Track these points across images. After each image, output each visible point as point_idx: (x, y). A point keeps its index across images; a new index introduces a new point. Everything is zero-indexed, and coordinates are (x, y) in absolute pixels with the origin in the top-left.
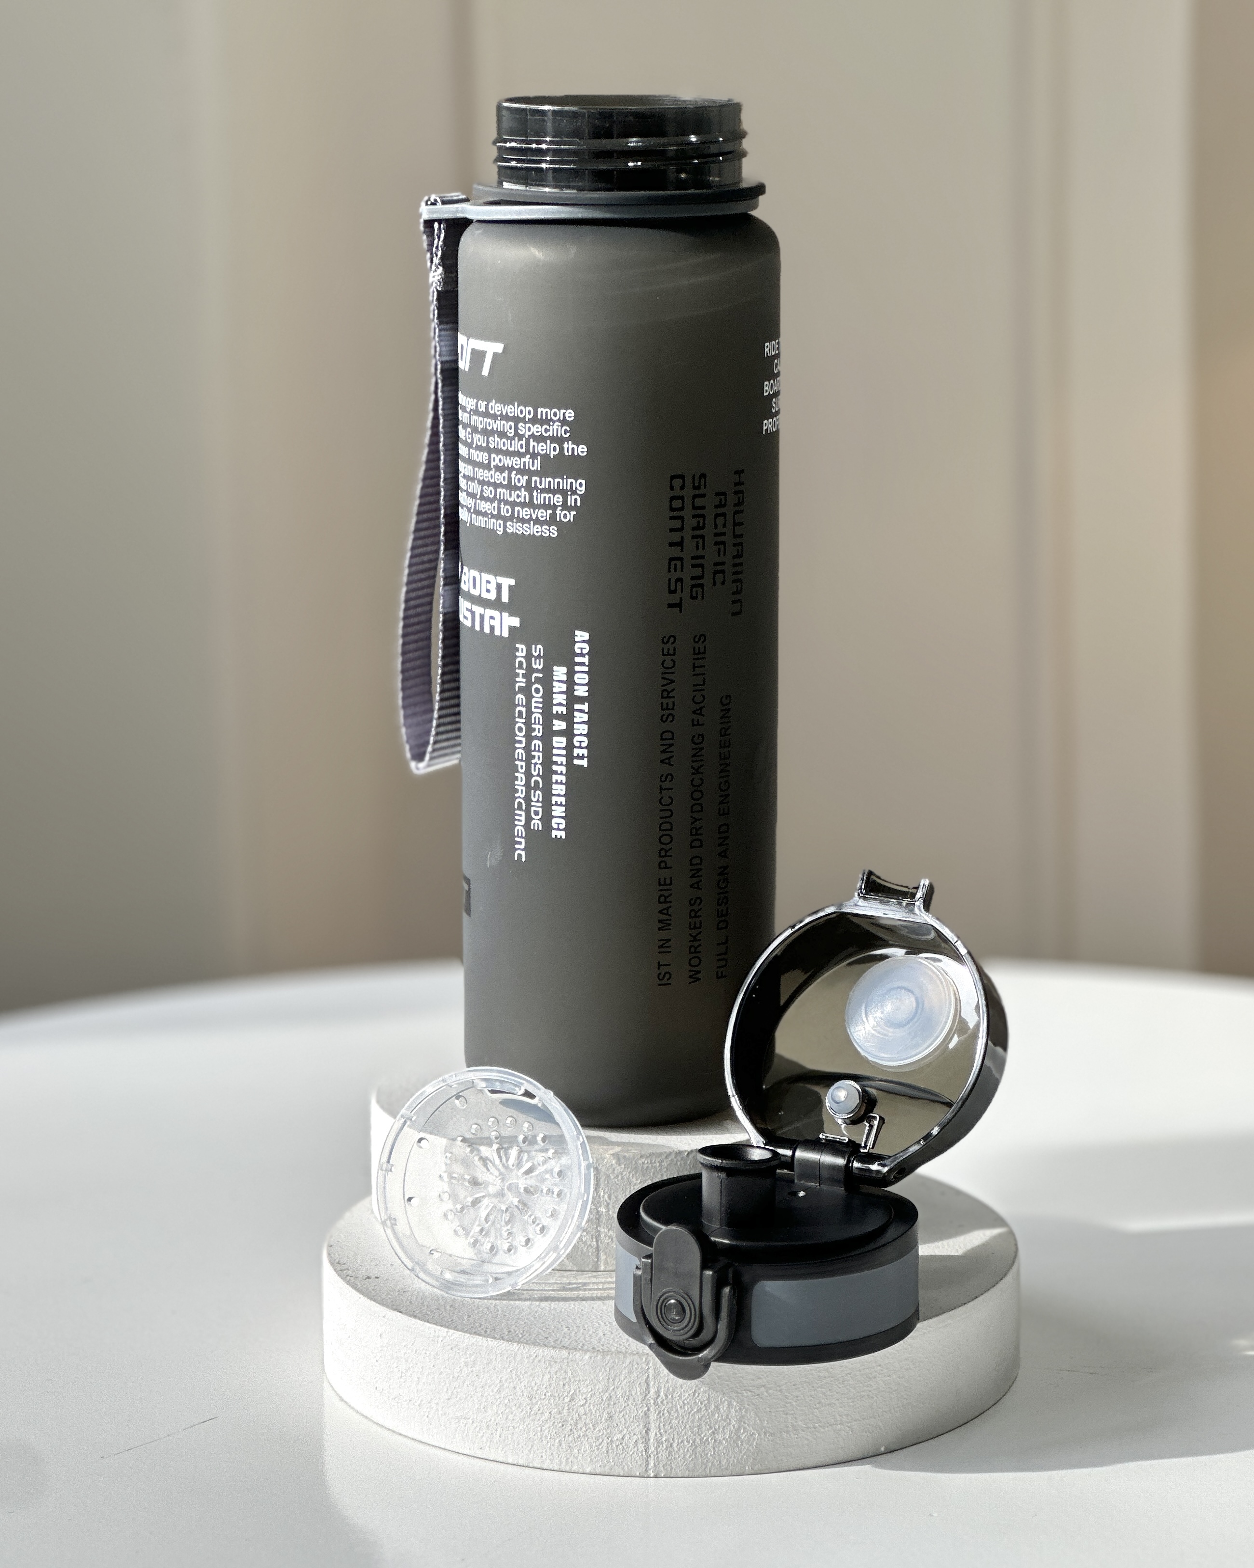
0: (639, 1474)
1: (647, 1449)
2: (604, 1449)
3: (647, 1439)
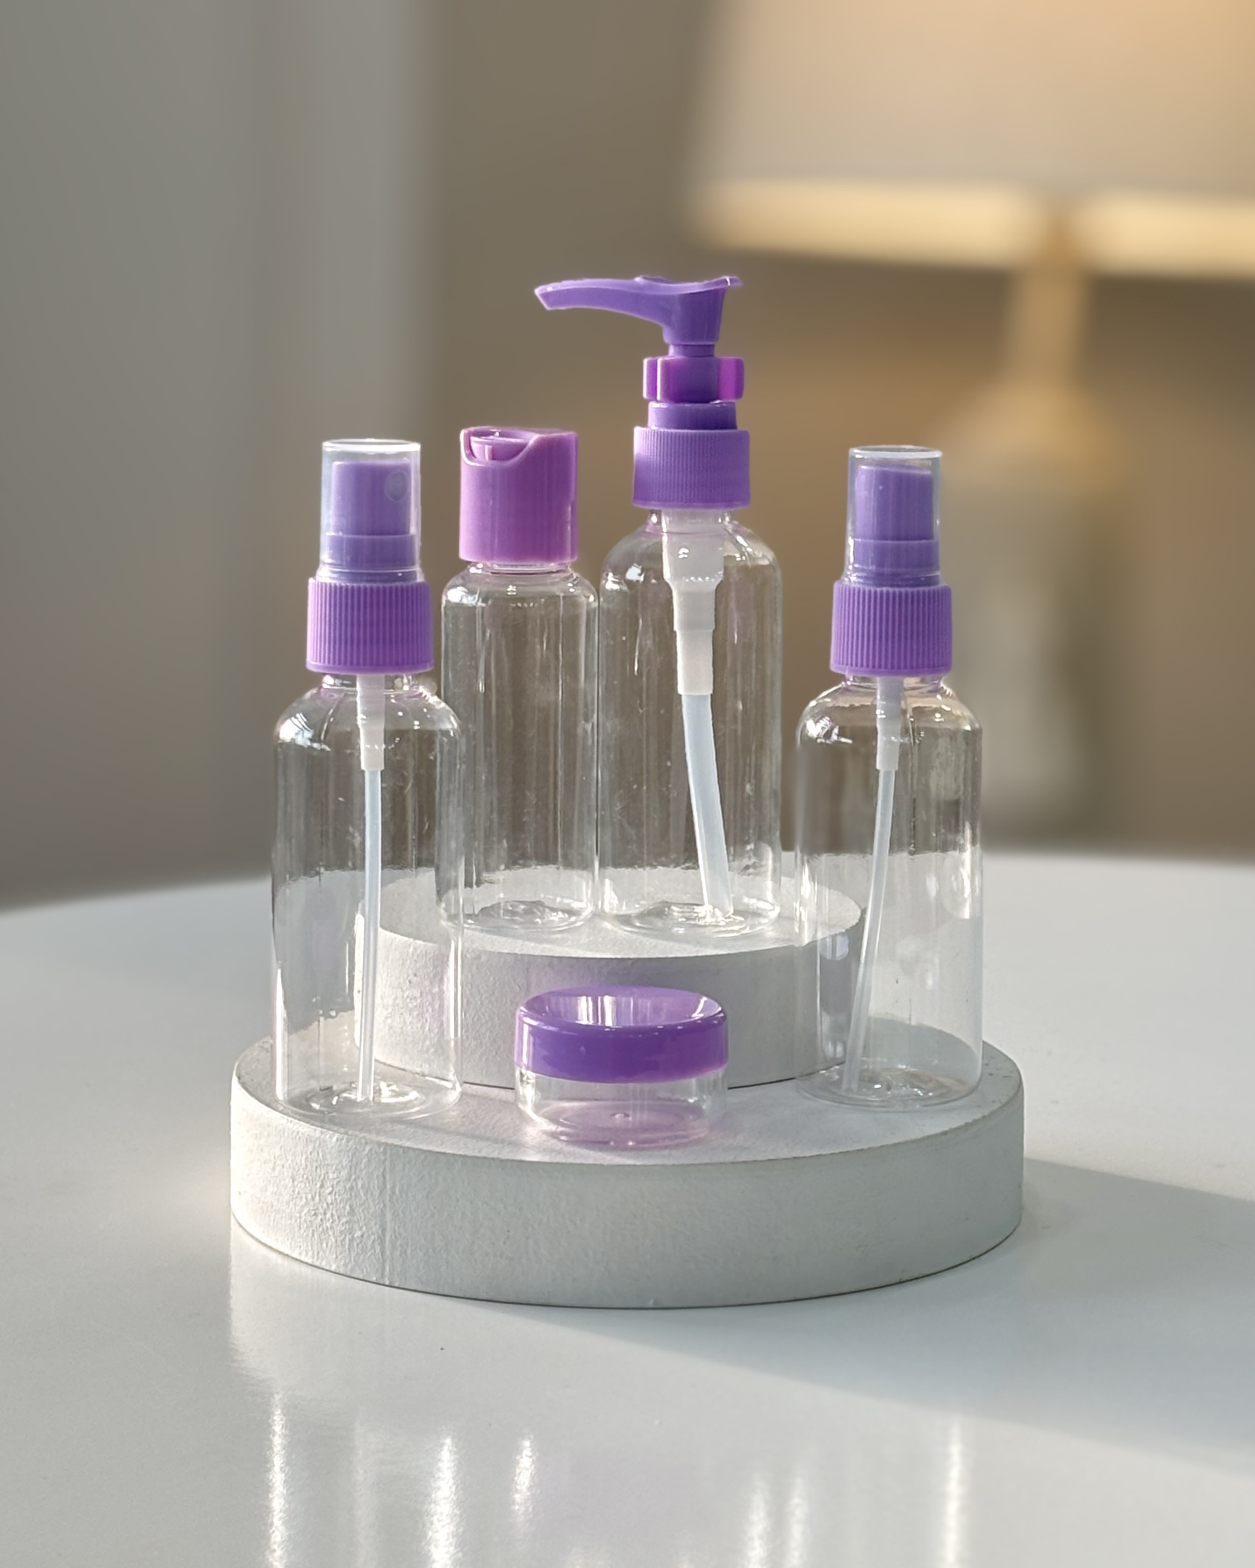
0: (377, 1280)
1: (383, 1252)
2: (347, 1246)
3: (384, 1240)
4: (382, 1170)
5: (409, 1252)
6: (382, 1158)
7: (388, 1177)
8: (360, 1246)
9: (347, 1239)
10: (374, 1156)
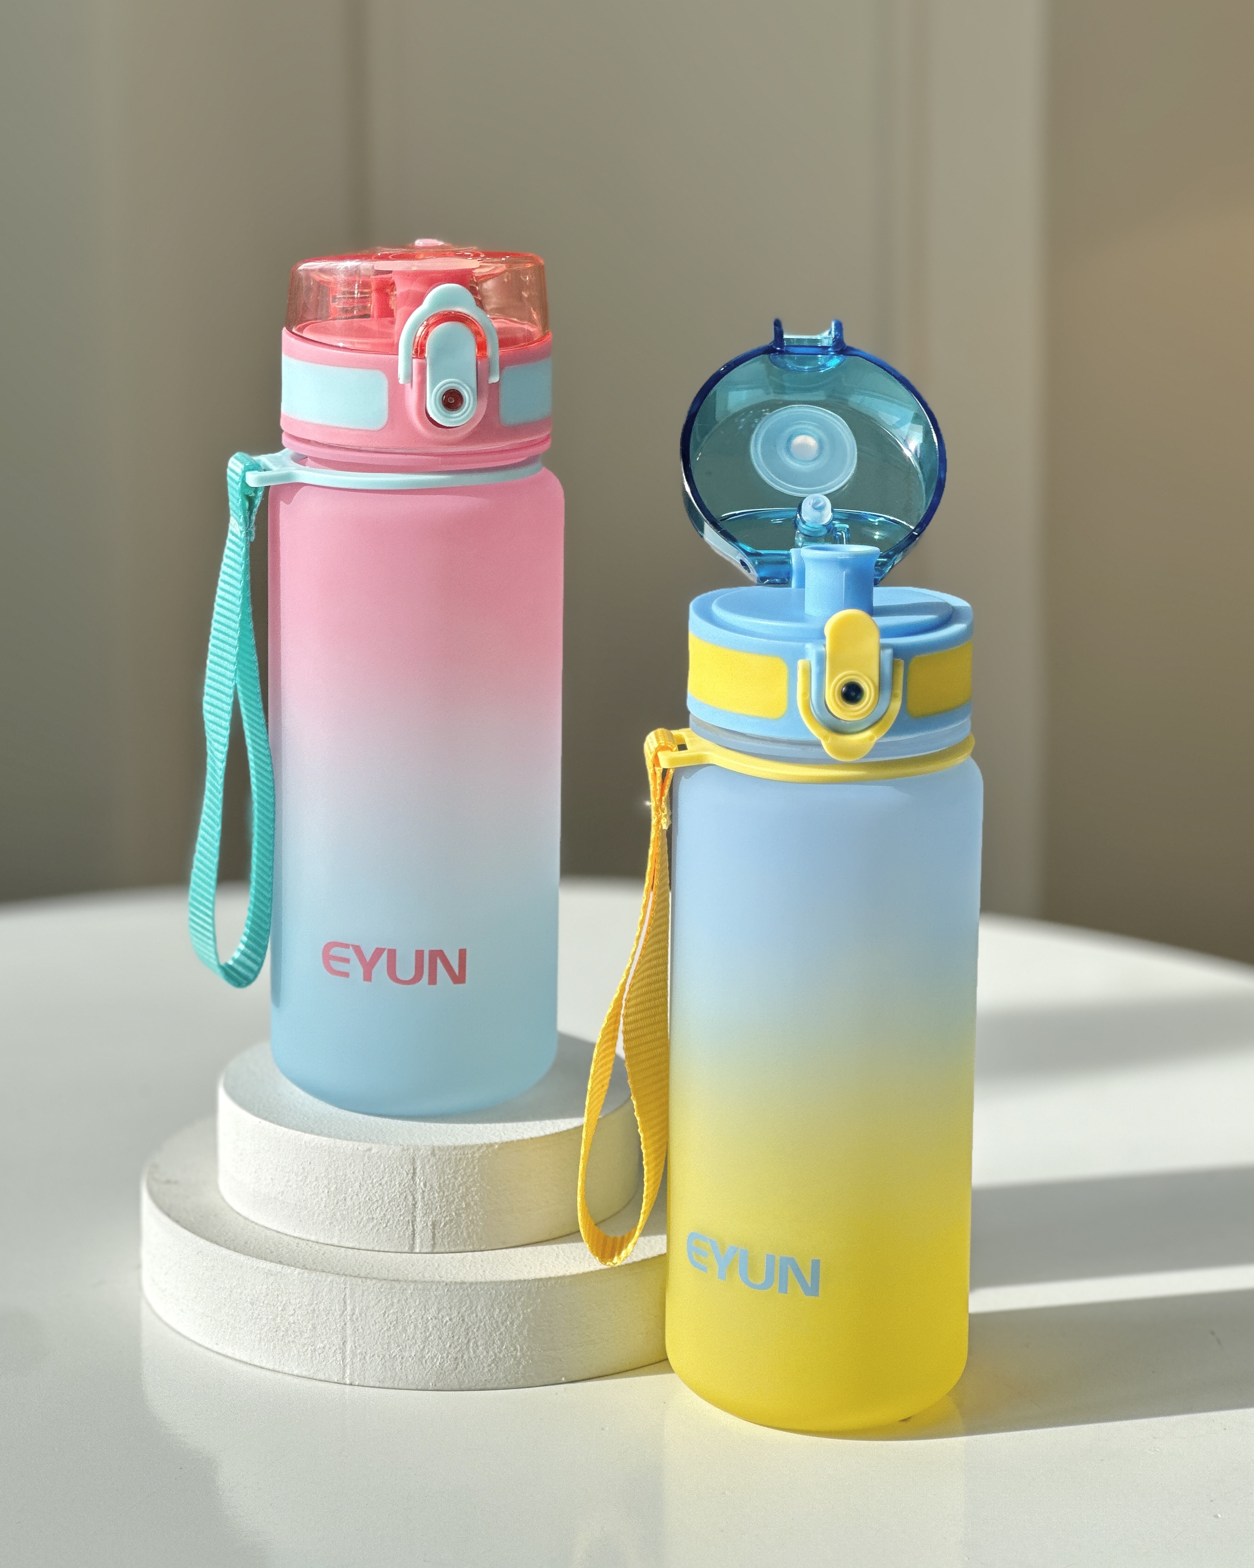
0: (338, 1380)
1: (344, 1360)
2: (309, 1358)
3: (344, 1351)
4: (343, 1296)
5: (367, 1358)
6: (343, 1286)
7: (348, 1302)
8: (322, 1355)
9: (309, 1351)
10: (335, 1285)
